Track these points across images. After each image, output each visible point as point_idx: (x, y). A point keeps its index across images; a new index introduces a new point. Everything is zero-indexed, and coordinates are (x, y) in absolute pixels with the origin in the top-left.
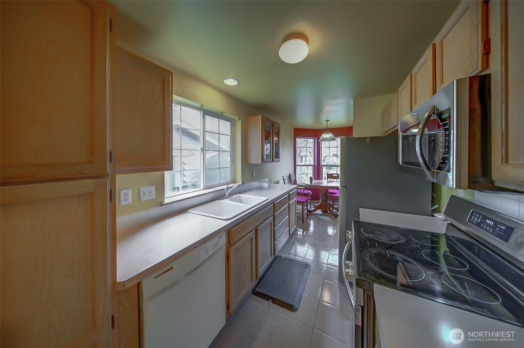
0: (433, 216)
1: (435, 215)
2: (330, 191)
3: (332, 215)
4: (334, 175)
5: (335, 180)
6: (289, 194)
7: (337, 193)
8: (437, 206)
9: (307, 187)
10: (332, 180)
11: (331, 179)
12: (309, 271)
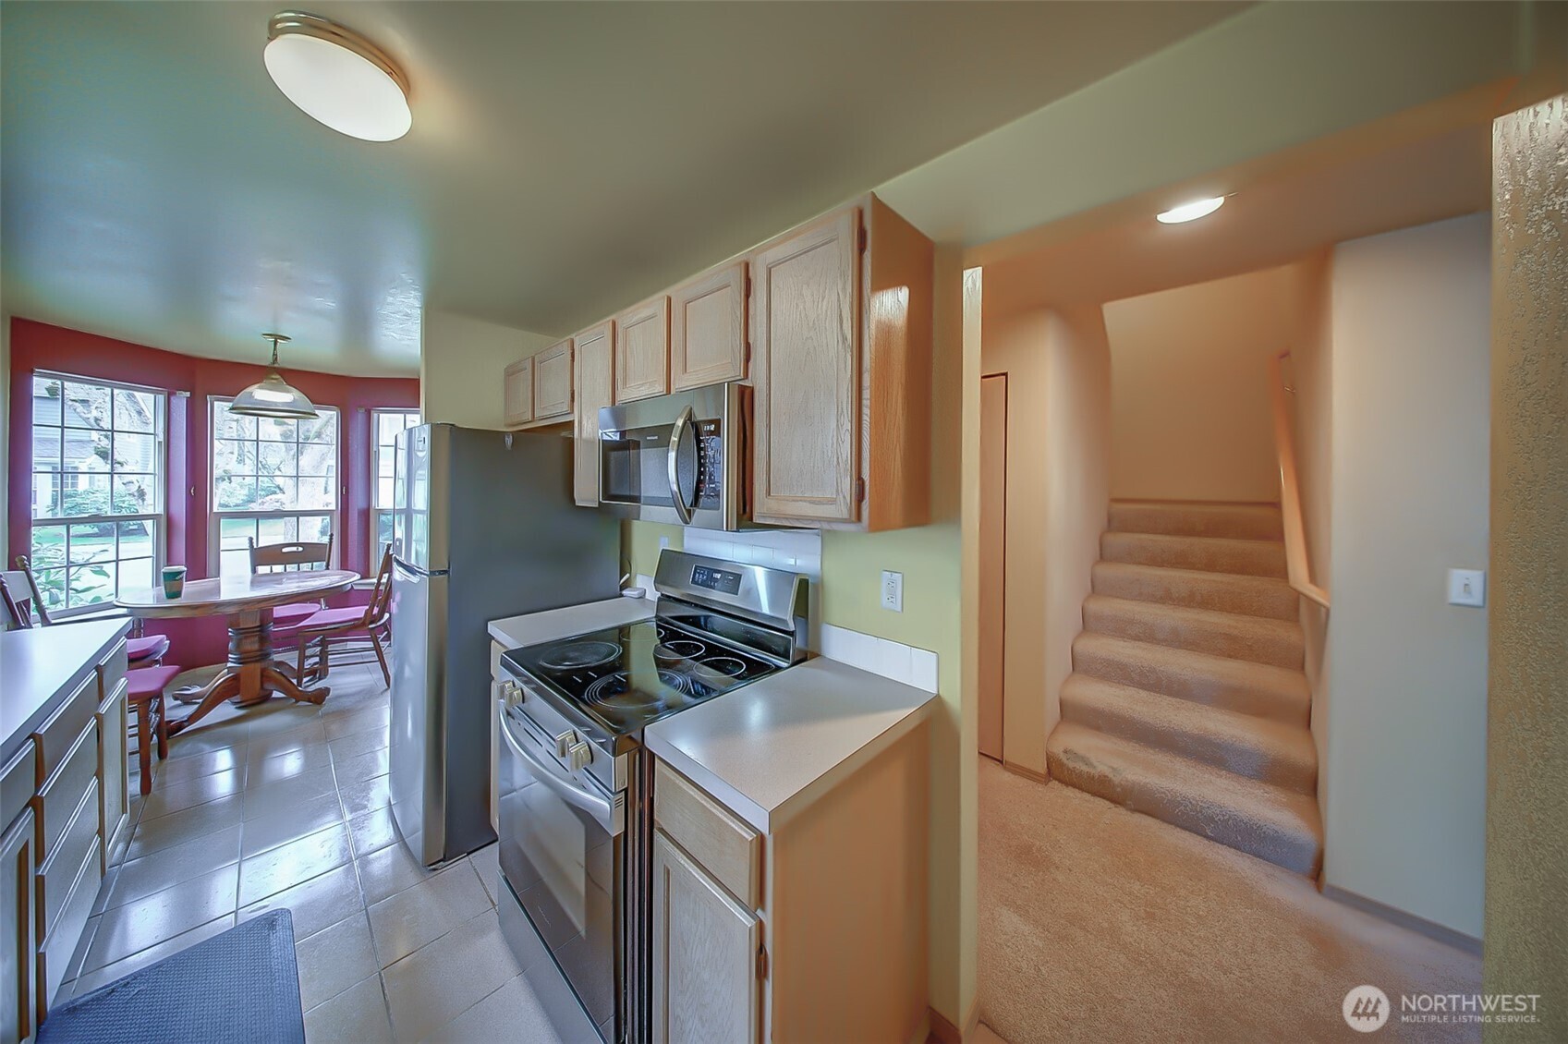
0: (622, 596)
1: (624, 592)
2: (280, 612)
3: (297, 702)
4: (285, 550)
5: (291, 568)
6: (98, 668)
7: (314, 613)
8: (628, 575)
9: (144, 622)
10: (278, 568)
11: (274, 567)
12: (289, 932)
